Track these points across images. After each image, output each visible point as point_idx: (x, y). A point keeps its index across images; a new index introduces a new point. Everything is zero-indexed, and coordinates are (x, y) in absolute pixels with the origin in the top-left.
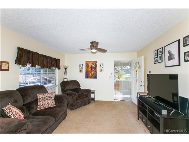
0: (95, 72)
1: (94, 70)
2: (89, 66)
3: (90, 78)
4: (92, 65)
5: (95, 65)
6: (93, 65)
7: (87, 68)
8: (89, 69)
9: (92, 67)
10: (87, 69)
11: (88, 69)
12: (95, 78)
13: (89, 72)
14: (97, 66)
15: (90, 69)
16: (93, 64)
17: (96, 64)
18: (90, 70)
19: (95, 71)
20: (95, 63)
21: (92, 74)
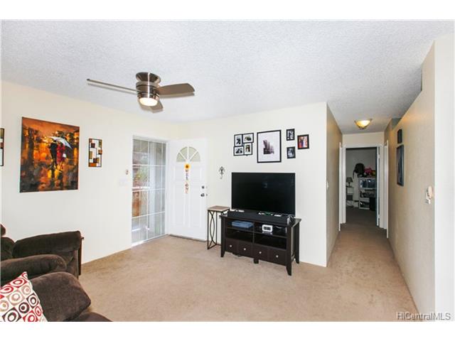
0: (71, 167)
1: (67, 160)
2: (40, 141)
3: (44, 190)
4: (55, 138)
5: (72, 139)
6: (63, 141)
7: (32, 147)
8: (43, 153)
9: (54, 147)
10: (31, 154)
11: (35, 152)
12: (68, 188)
13: (41, 164)
14: (77, 146)
15: (44, 155)
16: (61, 134)
17: (75, 137)
18: (47, 158)
19: (71, 163)
20: (72, 135)
21: (57, 172)
